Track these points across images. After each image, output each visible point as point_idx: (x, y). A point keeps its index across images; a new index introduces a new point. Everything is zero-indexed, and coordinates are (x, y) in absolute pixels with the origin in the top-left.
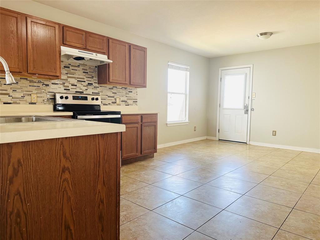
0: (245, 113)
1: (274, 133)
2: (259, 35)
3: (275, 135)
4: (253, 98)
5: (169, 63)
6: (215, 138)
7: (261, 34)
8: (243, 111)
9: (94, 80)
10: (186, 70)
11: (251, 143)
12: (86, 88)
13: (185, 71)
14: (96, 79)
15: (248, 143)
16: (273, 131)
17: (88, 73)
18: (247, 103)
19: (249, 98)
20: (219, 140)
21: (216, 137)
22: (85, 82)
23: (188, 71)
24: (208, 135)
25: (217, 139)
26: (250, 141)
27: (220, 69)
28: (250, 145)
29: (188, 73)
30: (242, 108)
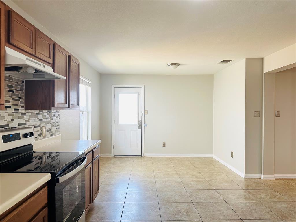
0: (139, 129)
1: (164, 145)
2: (170, 64)
3: (165, 146)
4: (145, 115)
6: (110, 155)
7: (172, 64)
8: (137, 127)
9: (21, 103)
11: (146, 155)
12: (11, 117)
14: (22, 100)
15: (143, 155)
16: (163, 143)
17: (13, 92)
18: (140, 119)
19: (142, 115)
20: (114, 156)
21: (111, 153)
22: (10, 107)
26: (144, 153)
27: (113, 86)
28: (144, 157)
29: (90, 89)
30: (137, 124)
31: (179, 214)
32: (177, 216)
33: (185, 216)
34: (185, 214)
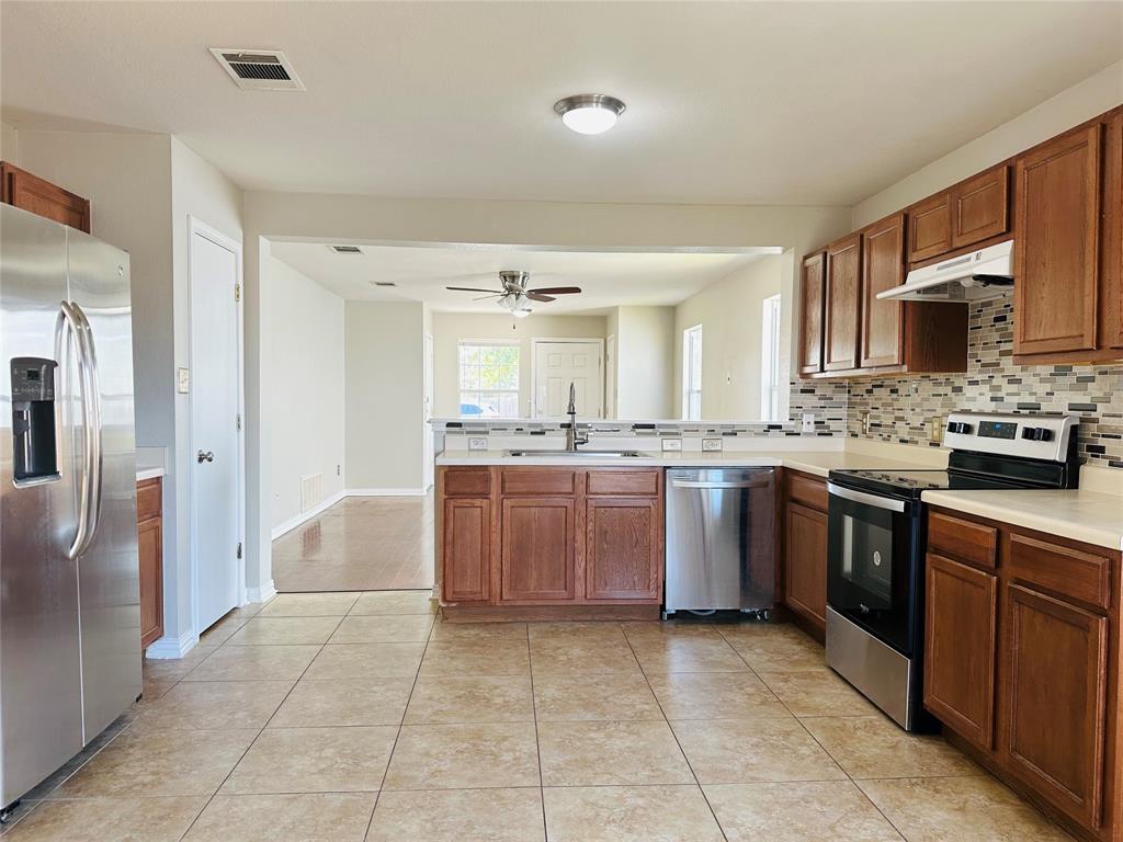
31: (629, 813)
32: (641, 802)
33: (604, 803)
34: (604, 814)
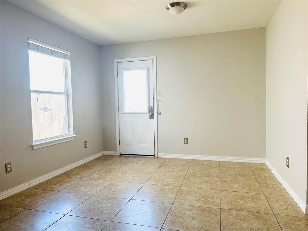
0: (150, 119)
1: (186, 141)
2: (169, 6)
4: (158, 99)
5: (29, 41)
8: (148, 116)
10: (65, 57)
11: (161, 155)
13: (62, 58)
15: (156, 156)
16: (185, 139)
18: (152, 105)
19: (153, 100)
20: (121, 154)
21: (116, 151)
23: (68, 59)
24: (105, 150)
25: (118, 154)
26: (158, 153)
27: (115, 61)
29: (69, 62)
30: (146, 111)
